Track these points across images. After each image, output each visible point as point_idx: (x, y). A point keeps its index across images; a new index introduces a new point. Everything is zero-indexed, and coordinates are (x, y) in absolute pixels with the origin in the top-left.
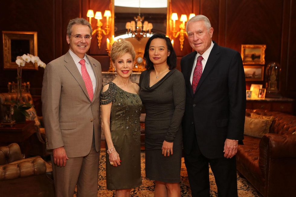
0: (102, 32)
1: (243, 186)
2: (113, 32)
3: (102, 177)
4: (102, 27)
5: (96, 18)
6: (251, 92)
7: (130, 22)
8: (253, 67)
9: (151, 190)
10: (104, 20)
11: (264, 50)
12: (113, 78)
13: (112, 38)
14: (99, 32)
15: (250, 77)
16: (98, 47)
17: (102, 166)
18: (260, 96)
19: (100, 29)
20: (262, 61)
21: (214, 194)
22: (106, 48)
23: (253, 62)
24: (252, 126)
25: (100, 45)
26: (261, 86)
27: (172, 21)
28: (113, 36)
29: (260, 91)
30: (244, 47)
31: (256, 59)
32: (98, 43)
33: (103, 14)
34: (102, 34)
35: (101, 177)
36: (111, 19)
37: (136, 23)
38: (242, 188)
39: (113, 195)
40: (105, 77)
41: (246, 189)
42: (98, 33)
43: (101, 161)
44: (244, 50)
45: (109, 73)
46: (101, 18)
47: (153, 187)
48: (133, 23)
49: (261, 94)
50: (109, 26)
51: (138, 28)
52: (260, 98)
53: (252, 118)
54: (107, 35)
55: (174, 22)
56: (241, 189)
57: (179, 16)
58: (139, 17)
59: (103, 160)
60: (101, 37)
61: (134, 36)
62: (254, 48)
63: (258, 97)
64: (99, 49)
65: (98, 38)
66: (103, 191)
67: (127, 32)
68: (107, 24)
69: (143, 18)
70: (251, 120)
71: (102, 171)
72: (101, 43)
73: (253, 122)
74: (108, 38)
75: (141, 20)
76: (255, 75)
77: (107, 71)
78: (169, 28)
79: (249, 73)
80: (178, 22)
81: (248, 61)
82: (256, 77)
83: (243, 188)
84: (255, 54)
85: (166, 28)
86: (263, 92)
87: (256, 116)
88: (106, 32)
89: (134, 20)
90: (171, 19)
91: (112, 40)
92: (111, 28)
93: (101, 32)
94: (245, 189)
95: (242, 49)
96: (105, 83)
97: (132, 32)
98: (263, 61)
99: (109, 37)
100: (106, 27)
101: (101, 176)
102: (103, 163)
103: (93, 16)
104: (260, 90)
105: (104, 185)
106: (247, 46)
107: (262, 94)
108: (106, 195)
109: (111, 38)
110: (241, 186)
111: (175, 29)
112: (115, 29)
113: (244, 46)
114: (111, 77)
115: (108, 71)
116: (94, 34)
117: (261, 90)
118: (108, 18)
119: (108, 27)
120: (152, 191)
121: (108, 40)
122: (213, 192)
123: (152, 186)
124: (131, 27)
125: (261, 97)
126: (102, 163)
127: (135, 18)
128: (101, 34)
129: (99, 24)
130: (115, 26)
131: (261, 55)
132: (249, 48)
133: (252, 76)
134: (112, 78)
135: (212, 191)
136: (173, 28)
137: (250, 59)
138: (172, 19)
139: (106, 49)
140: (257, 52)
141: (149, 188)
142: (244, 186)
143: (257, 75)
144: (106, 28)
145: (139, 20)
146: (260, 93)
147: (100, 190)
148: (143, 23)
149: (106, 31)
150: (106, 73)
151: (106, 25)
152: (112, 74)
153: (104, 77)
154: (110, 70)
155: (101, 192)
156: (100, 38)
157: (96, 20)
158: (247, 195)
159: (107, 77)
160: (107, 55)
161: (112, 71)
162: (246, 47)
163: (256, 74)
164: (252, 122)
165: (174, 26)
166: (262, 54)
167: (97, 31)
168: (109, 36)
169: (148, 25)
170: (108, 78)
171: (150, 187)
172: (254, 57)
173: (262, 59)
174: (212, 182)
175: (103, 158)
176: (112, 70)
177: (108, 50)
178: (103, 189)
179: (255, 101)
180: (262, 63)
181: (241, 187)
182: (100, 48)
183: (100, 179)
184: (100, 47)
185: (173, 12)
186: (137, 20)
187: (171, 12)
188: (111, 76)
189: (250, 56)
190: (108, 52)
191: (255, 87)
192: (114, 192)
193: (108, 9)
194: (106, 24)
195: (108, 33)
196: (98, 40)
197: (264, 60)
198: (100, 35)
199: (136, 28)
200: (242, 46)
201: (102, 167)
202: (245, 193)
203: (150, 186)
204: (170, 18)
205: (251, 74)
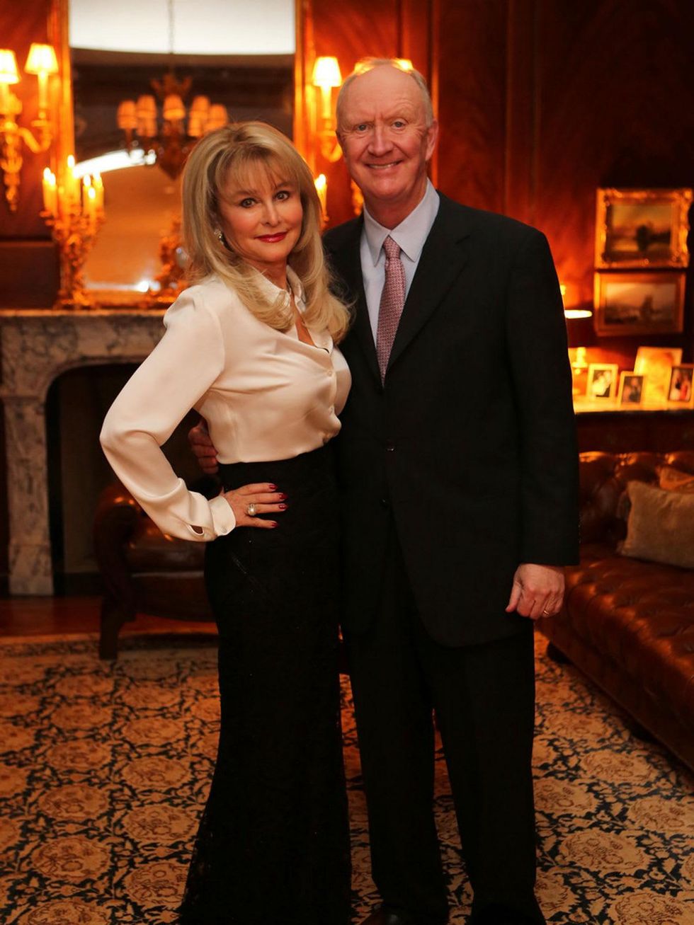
0: (22, 140)
1: (653, 777)
2: (68, 141)
3: (54, 772)
4: (19, 119)
6: (640, 378)
7: (136, 100)
8: (643, 277)
10: (27, 86)
11: (686, 207)
12: (76, 335)
13: (66, 166)
14: (9, 140)
15: (634, 319)
16: (7, 203)
17: (48, 717)
18: (676, 394)
19: (10, 126)
20: (676, 254)
21: (547, 825)
22: (42, 207)
23: (645, 257)
24: (672, 523)
25: (15, 197)
26: (677, 354)
27: (318, 90)
28: (71, 159)
29: (677, 373)
30: (607, 198)
31: (654, 247)
32: (6, 188)
33: (21, 58)
34: (24, 150)
35: (48, 772)
36: (56, 83)
37: (160, 103)
38: (654, 787)
39: (112, 860)
40: (41, 330)
41: (669, 794)
42: (6, 144)
43: (45, 695)
44: (610, 210)
45: (58, 313)
46: (14, 79)
48: (148, 103)
49: (678, 386)
50: (48, 111)
52: (675, 401)
53: (669, 491)
54: (42, 153)
55: (327, 95)
56: (650, 794)
58: (171, 79)
59: (51, 691)
60: (15, 162)
61: (151, 158)
62: (647, 203)
63: (669, 398)
64: (10, 212)
65: (4, 166)
66: (65, 843)
68: (43, 103)
69: (189, 80)
70: (664, 497)
71: (54, 742)
72: (19, 188)
73: (673, 504)
74: (48, 166)
75: (181, 92)
76: (652, 311)
77: (50, 308)
78: (306, 122)
79: (627, 302)
81: (622, 255)
82: (654, 318)
83: (659, 788)
84: (650, 224)
85: (292, 119)
86: (686, 377)
87: (683, 482)
88: (39, 141)
89: (153, 92)
90: (312, 84)
91: (65, 173)
92: (58, 123)
93: (17, 140)
94: (664, 793)
95: (602, 206)
96: (42, 355)
97: (145, 144)
98: (683, 253)
99: (53, 162)
100: (37, 118)
101: (52, 769)
104: (673, 369)
105: (65, 815)
106: (620, 194)
107: (683, 387)
108: (81, 865)
109: (61, 171)
110: (645, 777)
111: (328, 125)
112: (76, 128)
113: (609, 193)
114: (66, 333)
115: (55, 307)
117: (680, 369)
118: (43, 80)
119: (48, 120)
121: (48, 178)
124: (140, 120)
125: (681, 400)
126: (50, 703)
127: (153, 82)
128: (16, 149)
129: (9, 104)
130: (76, 112)
131: (675, 228)
132: (627, 201)
133: (637, 313)
134: (70, 337)
136: (321, 122)
137: (631, 247)
138: (316, 83)
139: (43, 214)
140: (655, 219)
142: (658, 779)
143: (658, 312)
144: (37, 124)
145: (172, 91)
146: (675, 381)
147: (50, 841)
148: (188, 102)
149: (37, 133)
150: (47, 313)
151: (38, 110)
152: (73, 317)
153: (40, 334)
154: (64, 302)
155: (57, 851)
156: (12, 167)
158: (681, 818)
159: (52, 330)
160: (48, 238)
161: (69, 308)
162: (614, 197)
163: (655, 306)
164: (670, 505)
165: (327, 113)
166: (679, 226)
168: (51, 157)
169: (208, 112)
170: (54, 336)
172: (645, 236)
173: (678, 245)
175: (52, 682)
176: (70, 302)
177: (51, 218)
178: (66, 834)
179: (660, 417)
180: (679, 260)
181: (648, 785)
182: (13, 208)
183: (47, 786)
184: (18, 204)
185: (321, 52)
186: (162, 90)
187: (312, 53)
188: (70, 329)
189: (632, 233)
190: (49, 223)
191: (653, 359)
192: (114, 845)
193: (45, 40)
194: (38, 102)
195: (46, 144)
196: (3, 172)
197: (684, 248)
198: (11, 152)
199: (161, 126)
200: (601, 194)
201: (51, 726)
202: (671, 810)
204: (307, 79)
205: (634, 308)
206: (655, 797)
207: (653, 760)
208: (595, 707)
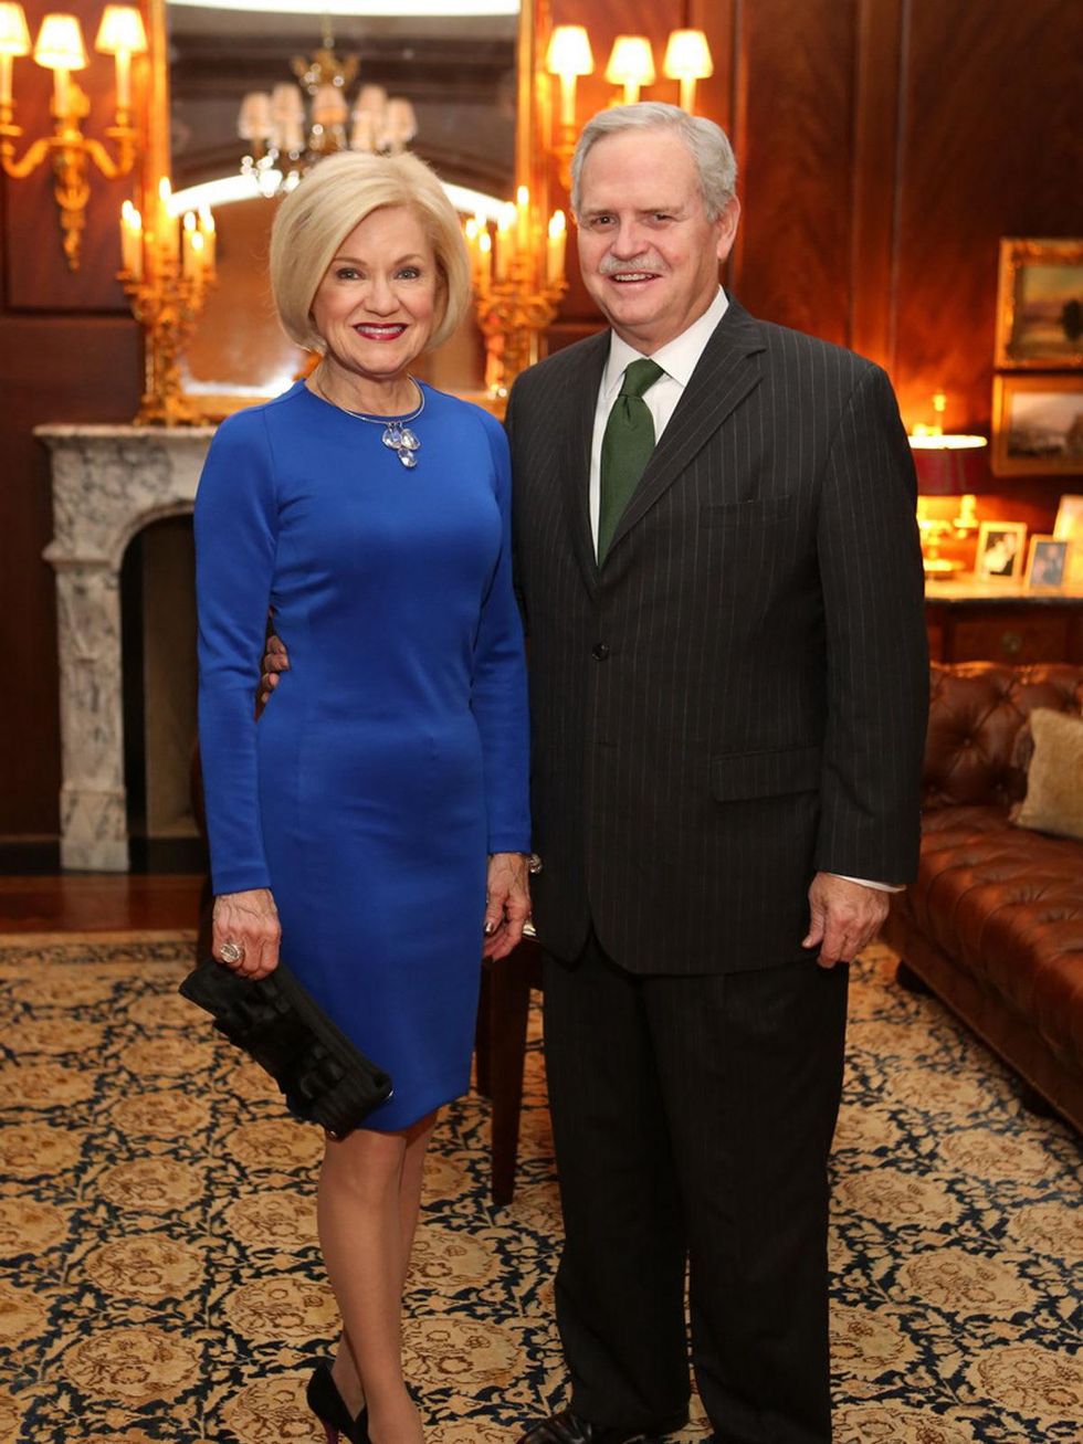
0: (90, 157)
1: (1051, 1172)
2: (160, 158)
3: (122, 1138)
4: (83, 125)
5: (43, 59)
6: (1063, 546)
7: (269, 92)
9: (459, 1228)
10: (98, 73)
12: (169, 465)
13: (157, 197)
14: (70, 158)
15: (1054, 452)
16: (66, 257)
17: (116, 1056)
19: (70, 136)
21: (879, 1240)
22: (120, 265)
23: (1075, 351)
25: (79, 248)
27: (555, 80)
28: (164, 184)
30: (1015, 256)
32: (64, 233)
33: (90, 30)
34: (90, 172)
35: (113, 1138)
36: (144, 68)
37: (307, 98)
38: (1052, 1188)
39: (207, 1271)
40: (115, 457)
41: (1075, 1199)
42: (65, 167)
43: (112, 1022)
44: (1020, 277)
45: (140, 431)
46: (78, 61)
47: (468, 1201)
48: (288, 96)
50: (131, 111)
51: (317, 130)
54: (120, 178)
55: (569, 89)
56: (1045, 1199)
57: (602, 48)
58: (326, 58)
59: (121, 1016)
60: (79, 193)
64: (69, 271)
65: (61, 199)
66: (136, 1243)
67: (247, 161)
68: (123, 99)
69: (353, 61)
71: (124, 1093)
72: (84, 234)
74: (130, 197)
75: (339, 80)
77: (127, 421)
78: (534, 131)
79: (1046, 423)
80: (595, 89)
81: (1039, 346)
83: (1060, 1191)
85: (513, 126)
88: (116, 159)
89: (294, 79)
90: (545, 70)
91: (155, 210)
92: (146, 131)
93: (81, 159)
94: (1068, 1198)
95: (1006, 268)
96: (116, 497)
97: (284, 162)
99: (137, 192)
101: (119, 1134)
102: (123, 1041)
103: (21, 49)
105: (138, 1202)
106: (1036, 247)
108: (160, 1277)
109: (149, 198)
110: (1040, 1172)
111: (570, 135)
112: (174, 139)
113: (1020, 245)
114: (154, 462)
115: (137, 421)
116: (37, 169)
118: (123, 63)
119: (131, 125)
120: (464, 1232)
121: (130, 216)
122: (865, 1224)
123: (464, 1197)
124: (276, 124)
126: (120, 1035)
127: (299, 66)
128: (80, 173)
129: (68, 100)
130: (173, 113)
132: (1050, 259)
133: (1061, 442)
134: (160, 469)
135: (861, 1218)
136: (558, 127)
137: (1057, 336)
138: (553, 69)
139: (121, 276)
141: (447, 1211)
142: (1060, 1176)
144: (114, 132)
145: (327, 79)
147: (114, 1240)
148: (351, 95)
149: (114, 147)
150: (124, 431)
151: (116, 110)
152: (163, 438)
153: (113, 463)
154: (151, 414)
155: (124, 1255)
156: (74, 200)
157: (47, 76)
159: (132, 457)
160: (127, 313)
161: (159, 422)
162: (1028, 254)
165: (569, 117)
167: (55, 151)
168: (136, 183)
169: (385, 112)
170: (135, 466)
171: (451, 1203)
172: (1077, 318)
174: (854, 1151)
175: (122, 1003)
176: (160, 414)
177: (130, 282)
178: (138, 1232)
181: (1044, 1184)
182: (75, 265)
183: (112, 1159)
184: (81, 259)
185: (562, 18)
186: (311, 77)
187: (548, 21)
188: (160, 456)
189: (1057, 312)
190: (130, 289)
192: (210, 1250)
194: (115, 98)
195: (127, 164)
196: (59, 209)
198: (72, 178)
199: (307, 135)
200: (1007, 248)
201: (121, 1069)
203: (453, 1197)
204: (539, 64)
205: (1056, 434)
206: (1053, 1204)
207: (1054, 1147)
208: (967, 1063)
